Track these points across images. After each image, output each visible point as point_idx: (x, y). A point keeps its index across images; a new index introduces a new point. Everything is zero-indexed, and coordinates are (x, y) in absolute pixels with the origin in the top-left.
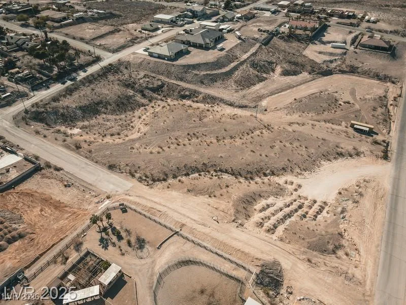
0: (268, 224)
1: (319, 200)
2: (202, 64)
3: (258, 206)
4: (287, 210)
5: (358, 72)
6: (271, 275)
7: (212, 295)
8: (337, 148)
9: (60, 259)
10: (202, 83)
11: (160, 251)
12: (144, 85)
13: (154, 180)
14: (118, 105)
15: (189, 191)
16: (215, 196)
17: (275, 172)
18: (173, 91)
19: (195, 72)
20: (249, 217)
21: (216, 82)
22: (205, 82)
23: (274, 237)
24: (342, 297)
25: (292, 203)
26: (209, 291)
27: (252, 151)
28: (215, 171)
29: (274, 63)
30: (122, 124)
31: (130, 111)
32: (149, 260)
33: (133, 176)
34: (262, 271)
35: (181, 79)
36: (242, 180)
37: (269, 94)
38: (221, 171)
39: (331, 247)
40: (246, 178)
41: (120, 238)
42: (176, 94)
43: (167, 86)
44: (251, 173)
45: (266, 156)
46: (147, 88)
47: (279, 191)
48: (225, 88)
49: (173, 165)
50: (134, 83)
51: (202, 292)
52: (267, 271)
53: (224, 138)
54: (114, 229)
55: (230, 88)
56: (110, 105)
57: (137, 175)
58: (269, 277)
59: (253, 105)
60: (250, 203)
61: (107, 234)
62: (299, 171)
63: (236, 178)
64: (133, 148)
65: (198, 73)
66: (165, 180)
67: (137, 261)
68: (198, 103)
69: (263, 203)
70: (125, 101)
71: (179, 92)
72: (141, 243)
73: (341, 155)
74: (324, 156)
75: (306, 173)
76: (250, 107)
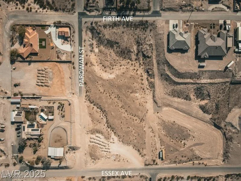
0: (92, 140)
1: (110, 150)
2: (174, 68)
3: (97, 135)
4: (101, 143)
5: (227, 142)
7: (61, 139)
8: (142, 149)
9: (49, 101)
10: (162, 75)
11: (64, 122)
12: (143, 50)
13: (89, 100)
14: (121, 51)
15: (90, 114)
16: (93, 122)
17: (116, 134)
18: (149, 65)
19: (166, 68)
20: (92, 134)
21: (167, 81)
23: (89, 143)
25: (104, 143)
26: (62, 138)
27: (122, 122)
28: (105, 115)
29: (210, 97)
30: (112, 63)
31: (123, 58)
32: (61, 121)
33: (86, 93)
35: (158, 64)
36: (106, 125)
37: (175, 108)
38: (106, 117)
39: (93, 158)
40: (108, 126)
41: (62, 110)
42: (147, 67)
43: (150, 60)
44: (111, 126)
45: (122, 128)
46: (142, 52)
47: (108, 138)
48: (165, 88)
49: (98, 101)
50: (142, 44)
51: (61, 137)
53: (124, 108)
54: (63, 107)
55: (166, 90)
56: (119, 49)
57: (88, 94)
59: (160, 105)
60: (97, 132)
61: (61, 106)
62: (121, 140)
63: (106, 123)
64: (98, 83)
65: (166, 70)
66: (91, 103)
67: (59, 119)
68: (148, 81)
69: (100, 135)
70: (126, 52)
71: (149, 69)
72: (63, 117)
73: (139, 151)
74: (135, 145)
75: (121, 142)
76: (157, 105)
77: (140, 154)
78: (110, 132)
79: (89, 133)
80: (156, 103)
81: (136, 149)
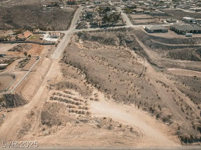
0: (56, 96)
6: (14, 100)
12: (125, 38)
13: (65, 62)
15: (63, 69)
16: (64, 76)
17: (100, 89)
19: (153, 40)
22: (152, 46)
23: (48, 101)
24: (8, 130)
25: (78, 100)
27: (110, 76)
28: (84, 72)
34: (13, 95)
39: (47, 121)
40: (87, 82)
43: (134, 42)
44: (92, 82)
45: (110, 81)
46: (125, 40)
50: (123, 36)
52: (15, 98)
58: (13, 100)
60: (68, 87)
62: (111, 96)
63: (85, 79)
68: (136, 53)
69: (72, 91)
71: (135, 46)
73: (152, 111)
74: (140, 103)
75: (112, 99)
76: (157, 67)
77: (158, 117)
78: (90, 88)
79: (52, 87)
80: (155, 65)
81: (144, 109)
